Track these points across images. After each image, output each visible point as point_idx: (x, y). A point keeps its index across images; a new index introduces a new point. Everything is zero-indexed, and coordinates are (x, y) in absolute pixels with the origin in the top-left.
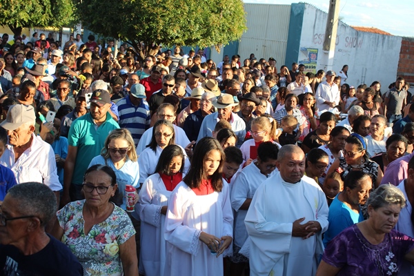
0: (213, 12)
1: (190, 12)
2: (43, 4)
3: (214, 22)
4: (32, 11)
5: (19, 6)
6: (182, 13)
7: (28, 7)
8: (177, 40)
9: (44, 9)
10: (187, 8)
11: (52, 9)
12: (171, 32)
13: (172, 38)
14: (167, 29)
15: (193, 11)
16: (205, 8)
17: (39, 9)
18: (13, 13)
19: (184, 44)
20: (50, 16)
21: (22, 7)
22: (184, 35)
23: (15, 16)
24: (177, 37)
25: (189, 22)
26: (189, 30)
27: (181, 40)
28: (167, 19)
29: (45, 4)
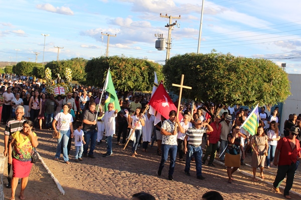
0: (265, 81)
1: (248, 82)
2: (143, 76)
3: (266, 89)
4: (135, 81)
5: (127, 77)
6: (242, 82)
7: (134, 78)
8: (238, 102)
9: (144, 79)
10: (246, 79)
11: (149, 78)
12: (234, 96)
13: (234, 100)
14: (231, 94)
15: (250, 81)
16: (259, 79)
17: (141, 79)
18: (123, 82)
19: (243, 105)
20: (147, 84)
21: (130, 78)
22: (243, 99)
23: (124, 84)
24: (238, 100)
25: (247, 89)
26: (247, 95)
27: (241, 101)
28: (231, 87)
29: (145, 75)
